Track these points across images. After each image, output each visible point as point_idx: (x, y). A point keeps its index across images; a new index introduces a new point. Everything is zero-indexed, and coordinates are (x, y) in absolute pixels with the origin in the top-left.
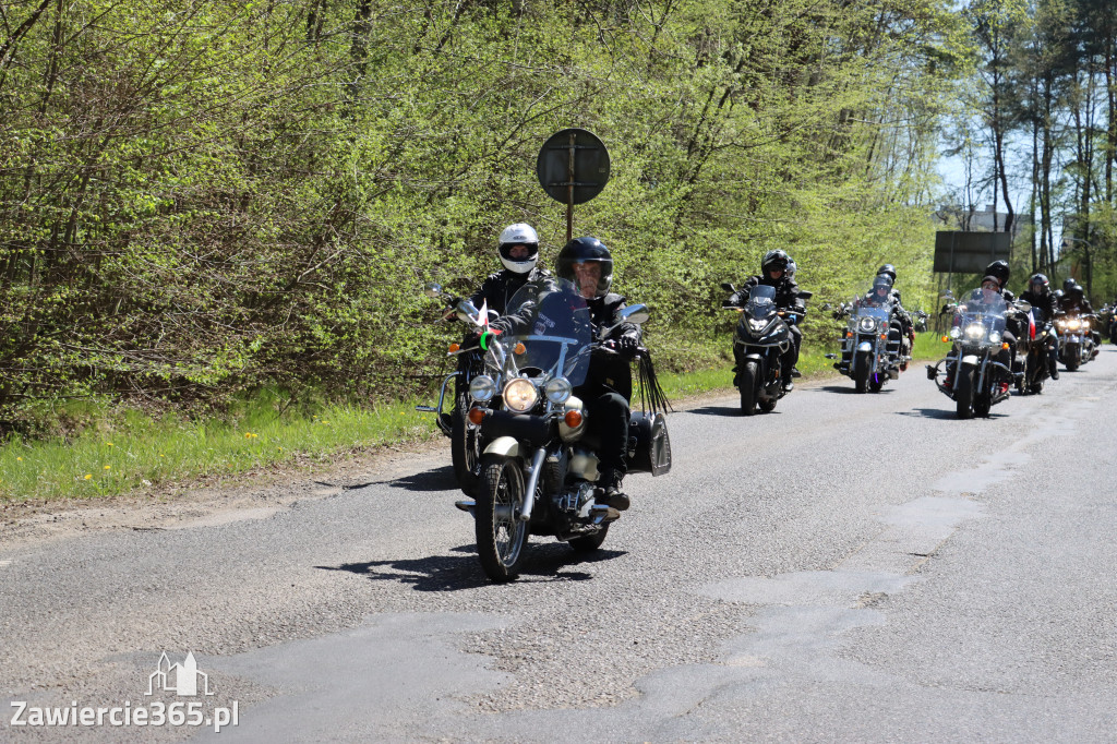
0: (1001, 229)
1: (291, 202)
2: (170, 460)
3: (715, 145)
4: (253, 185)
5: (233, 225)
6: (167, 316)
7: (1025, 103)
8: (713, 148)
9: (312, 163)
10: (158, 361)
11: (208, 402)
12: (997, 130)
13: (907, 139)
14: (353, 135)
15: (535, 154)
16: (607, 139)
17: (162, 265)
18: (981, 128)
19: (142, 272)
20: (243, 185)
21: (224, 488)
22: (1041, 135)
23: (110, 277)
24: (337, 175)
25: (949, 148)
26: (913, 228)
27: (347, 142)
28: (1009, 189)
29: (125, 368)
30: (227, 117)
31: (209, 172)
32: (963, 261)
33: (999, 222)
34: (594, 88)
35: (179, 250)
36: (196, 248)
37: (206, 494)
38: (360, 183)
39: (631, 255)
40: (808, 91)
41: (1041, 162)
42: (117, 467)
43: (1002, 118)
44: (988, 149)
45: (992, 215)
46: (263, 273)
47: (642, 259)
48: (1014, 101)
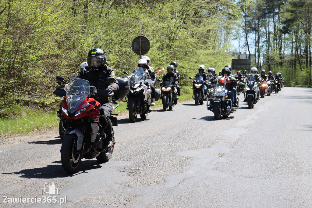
0: (248, 58)
1: (70, 56)
2: (41, 123)
3: (176, 39)
4: (60, 52)
5: (55, 63)
6: (39, 86)
7: (253, 26)
8: (176, 40)
9: (75, 46)
10: (37, 98)
11: (50, 108)
12: (246, 33)
13: (224, 36)
14: (85, 39)
15: (131, 42)
16: (149, 38)
17: (37, 73)
18: (242, 33)
19: (32, 75)
20: (57, 52)
21: (56, 130)
22: (257, 34)
23: (24, 76)
24: (81, 49)
25: (234, 38)
26: (226, 58)
27: (84, 41)
28: (249, 48)
29: (28, 99)
30: (53, 35)
31: (49, 49)
32: (239, 66)
33: (247, 56)
34: (145, 25)
35: (41, 69)
36: (46, 69)
37: (51, 132)
38: (87, 51)
39: (156, 67)
40: (199, 25)
41: (257, 41)
42: (28, 125)
43: (247, 30)
44: (244, 38)
45: (245, 55)
46: (63, 74)
47: (158, 68)
48: (251, 25)
